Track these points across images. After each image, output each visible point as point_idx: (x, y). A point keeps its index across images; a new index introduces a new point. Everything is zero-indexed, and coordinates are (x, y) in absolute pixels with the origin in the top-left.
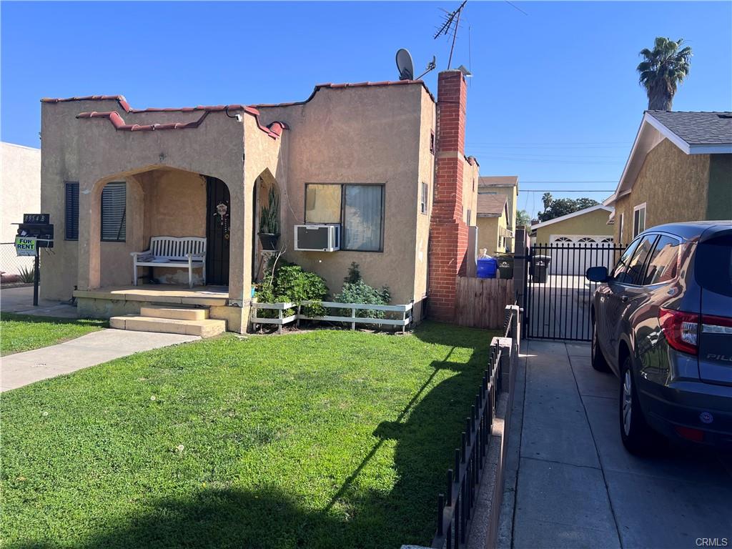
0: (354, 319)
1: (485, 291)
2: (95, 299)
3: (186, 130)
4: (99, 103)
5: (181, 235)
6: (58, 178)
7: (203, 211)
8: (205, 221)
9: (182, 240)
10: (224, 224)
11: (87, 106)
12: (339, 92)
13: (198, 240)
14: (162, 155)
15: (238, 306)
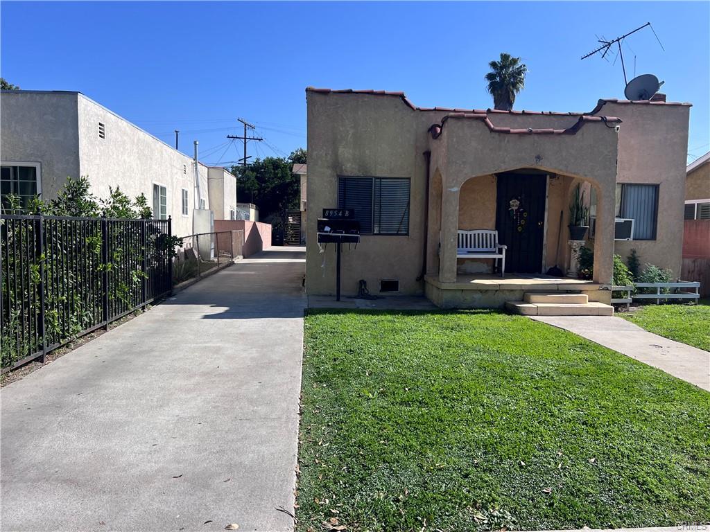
0: (659, 295)
1: (696, 269)
2: (462, 290)
3: (563, 136)
4: (380, 97)
5: (469, 228)
6: (329, 172)
7: (492, 206)
8: (494, 215)
9: (472, 233)
10: (517, 219)
11: (366, 99)
12: (623, 107)
13: (489, 232)
14: (538, 158)
15: (608, 289)
